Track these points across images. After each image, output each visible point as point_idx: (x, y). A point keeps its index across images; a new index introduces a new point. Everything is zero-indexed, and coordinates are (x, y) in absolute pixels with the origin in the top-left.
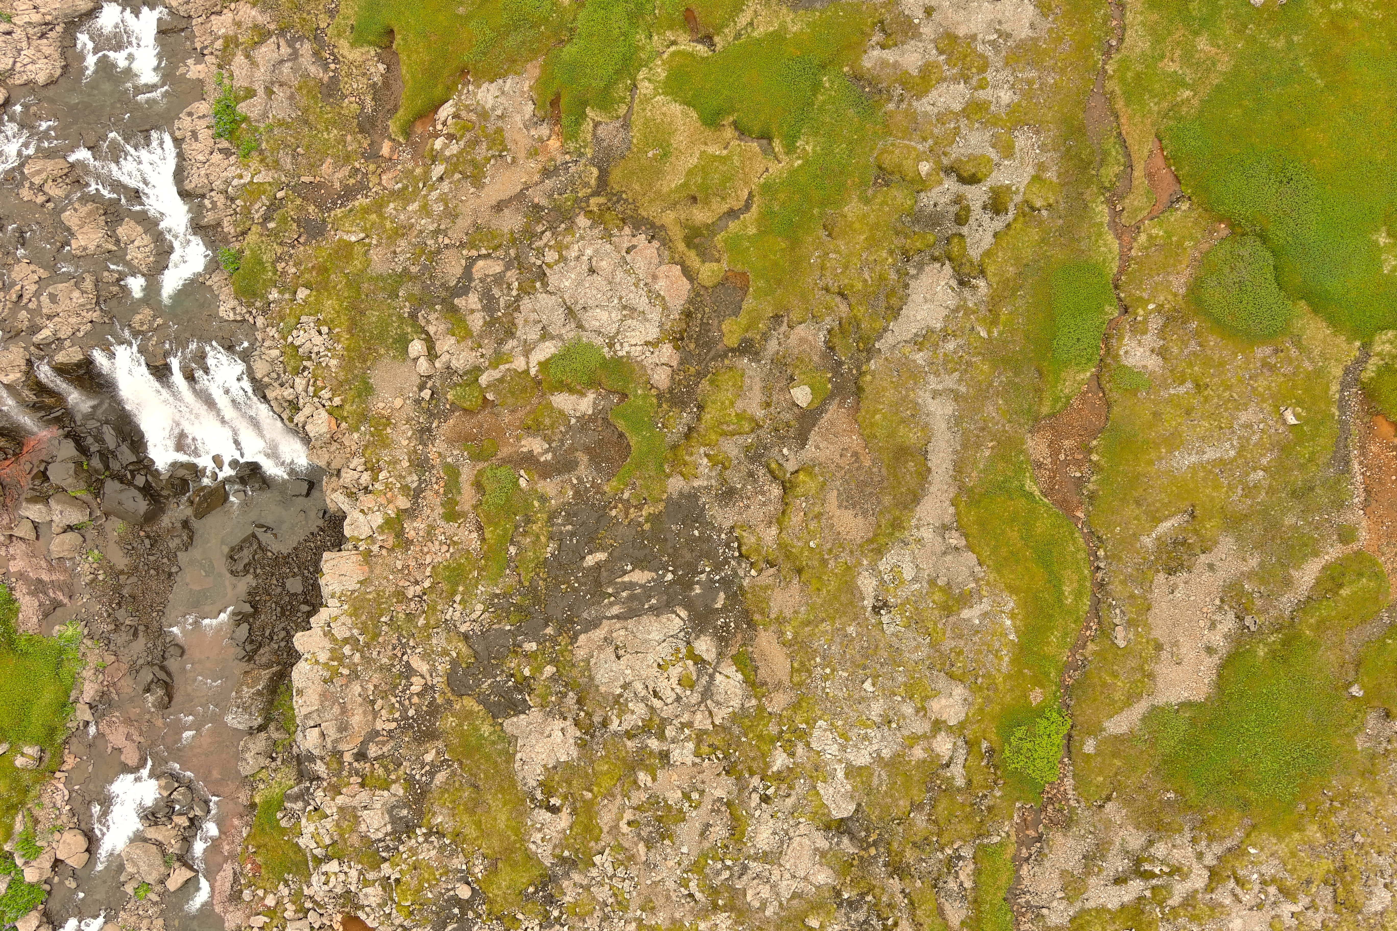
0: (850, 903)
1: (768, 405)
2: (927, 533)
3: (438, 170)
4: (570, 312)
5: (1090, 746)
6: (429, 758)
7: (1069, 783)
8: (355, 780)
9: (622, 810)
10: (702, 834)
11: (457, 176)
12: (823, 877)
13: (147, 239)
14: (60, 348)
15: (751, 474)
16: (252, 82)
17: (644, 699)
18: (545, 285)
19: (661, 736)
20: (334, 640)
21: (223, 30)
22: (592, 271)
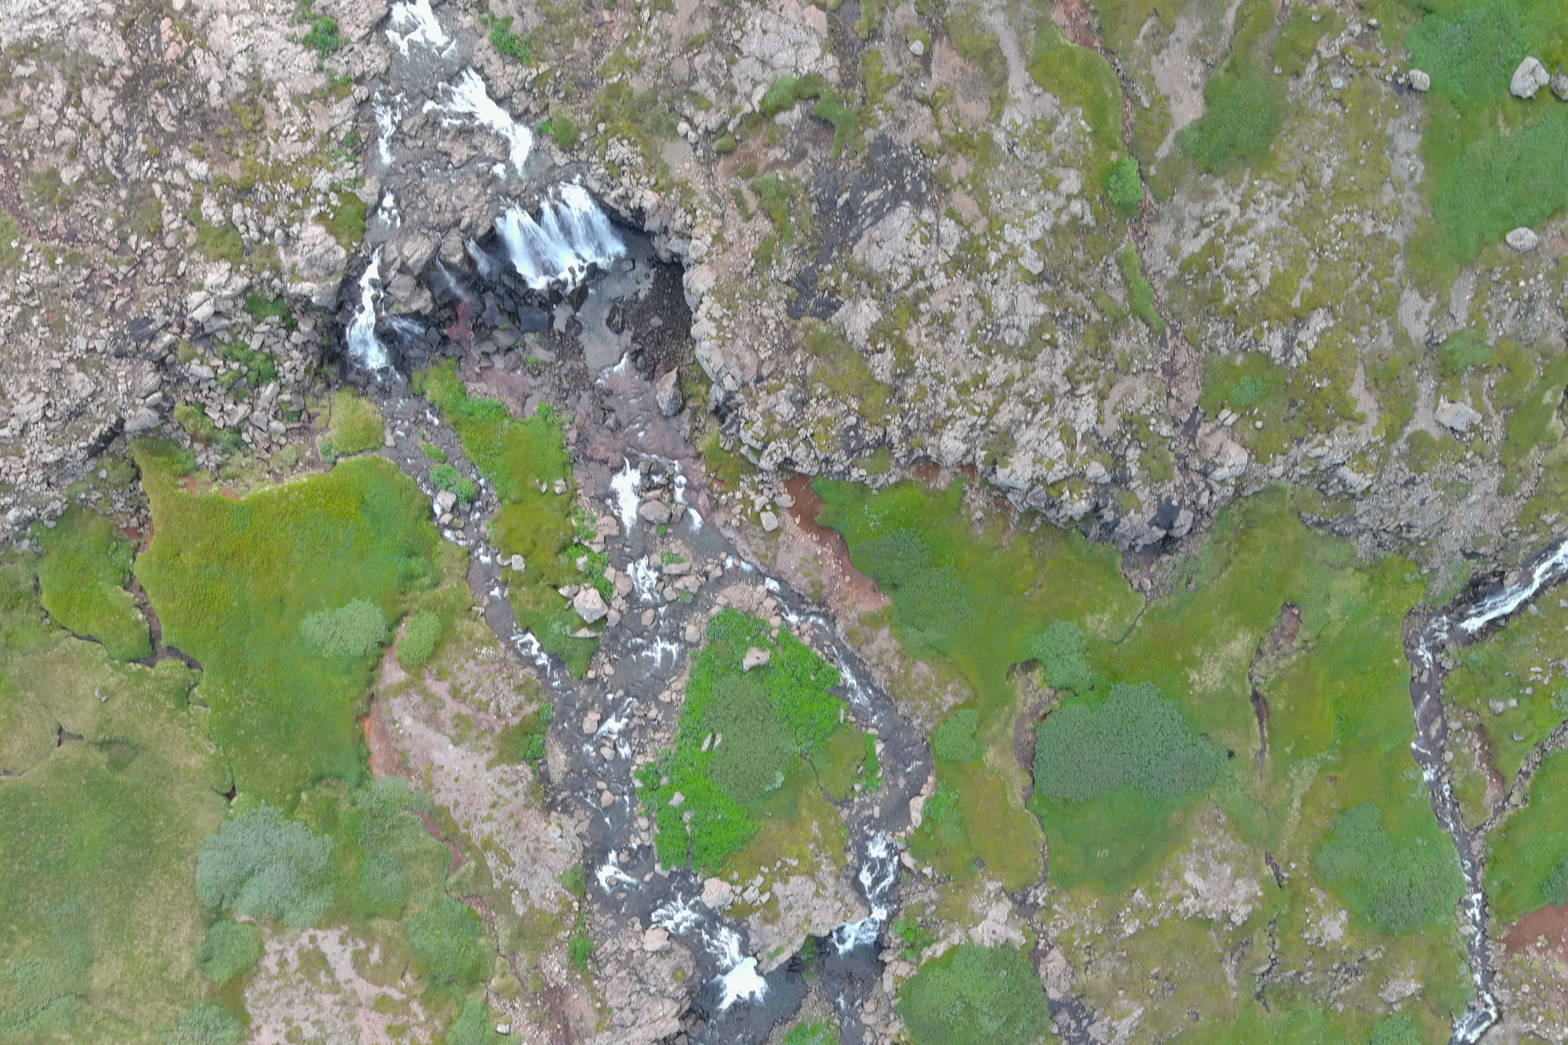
0: (1061, 317)
1: (900, 63)
2: (1019, 94)
3: (646, 14)
4: (764, 63)
5: (1153, 171)
6: (798, 360)
7: (1149, 196)
8: (762, 394)
9: (919, 331)
10: (969, 319)
11: (658, 13)
12: (1042, 309)
13: (493, 139)
14: (478, 226)
15: (909, 108)
17: (905, 263)
18: (741, 53)
19: (924, 278)
20: (714, 319)
22: (765, 32)
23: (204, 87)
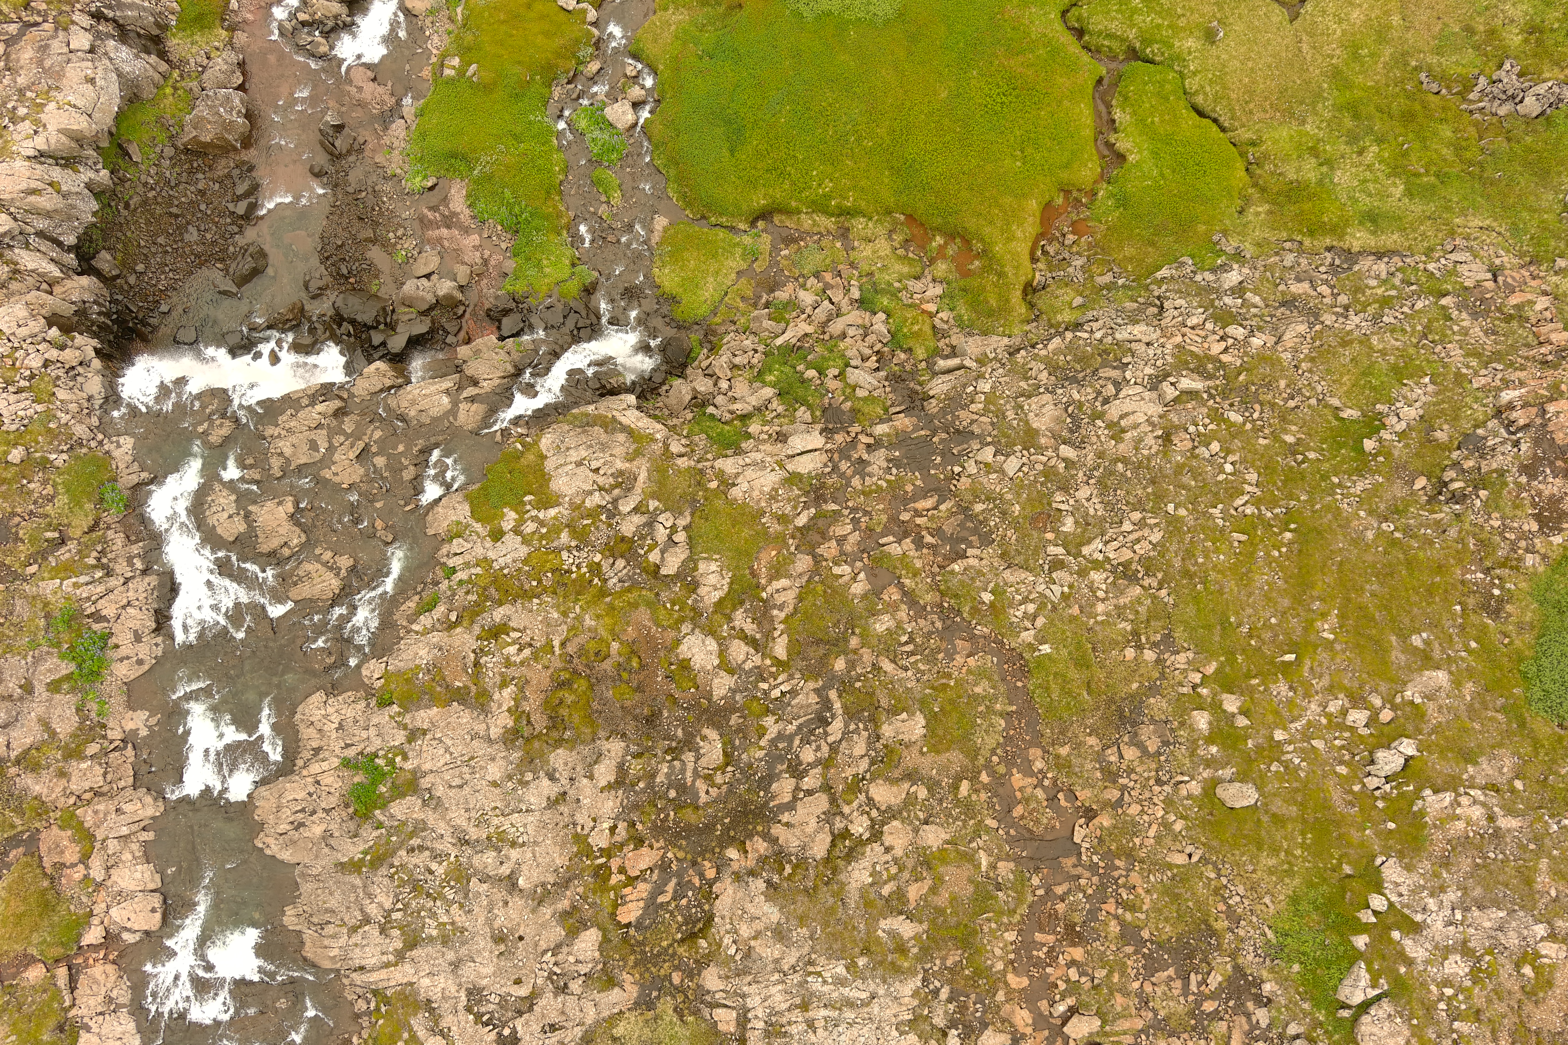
13: (212, 521)
16: (49, 700)
21: (84, 766)
23: (621, 781)
